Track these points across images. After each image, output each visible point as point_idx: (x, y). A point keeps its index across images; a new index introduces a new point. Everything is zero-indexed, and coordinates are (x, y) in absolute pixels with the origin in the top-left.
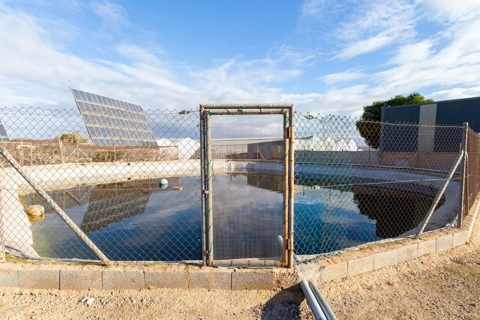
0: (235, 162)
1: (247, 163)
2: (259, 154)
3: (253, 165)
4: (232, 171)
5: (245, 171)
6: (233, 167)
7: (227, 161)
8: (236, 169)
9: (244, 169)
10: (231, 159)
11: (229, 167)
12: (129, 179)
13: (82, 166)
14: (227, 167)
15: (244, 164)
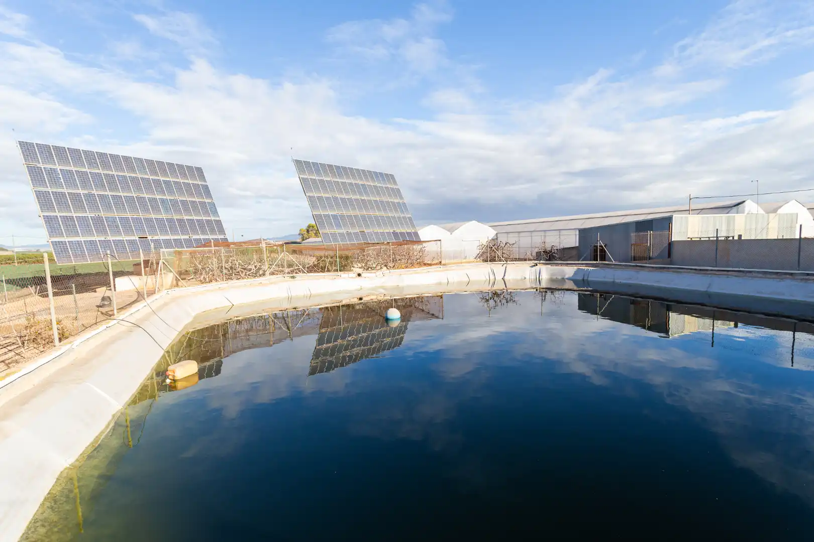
0: (549, 266)
1: (575, 268)
2: (602, 251)
3: (589, 272)
4: (544, 284)
5: (570, 285)
6: (545, 276)
7: (534, 264)
8: (552, 280)
9: (566, 280)
10: (541, 262)
11: (538, 277)
12: (361, 299)
13: (291, 279)
14: (533, 277)
15: (569, 271)
